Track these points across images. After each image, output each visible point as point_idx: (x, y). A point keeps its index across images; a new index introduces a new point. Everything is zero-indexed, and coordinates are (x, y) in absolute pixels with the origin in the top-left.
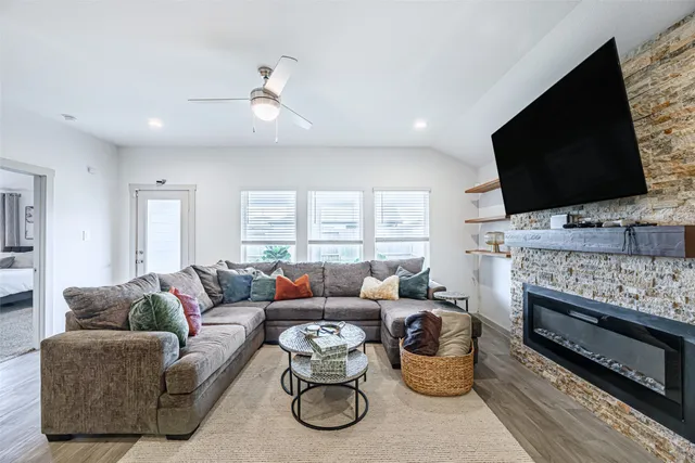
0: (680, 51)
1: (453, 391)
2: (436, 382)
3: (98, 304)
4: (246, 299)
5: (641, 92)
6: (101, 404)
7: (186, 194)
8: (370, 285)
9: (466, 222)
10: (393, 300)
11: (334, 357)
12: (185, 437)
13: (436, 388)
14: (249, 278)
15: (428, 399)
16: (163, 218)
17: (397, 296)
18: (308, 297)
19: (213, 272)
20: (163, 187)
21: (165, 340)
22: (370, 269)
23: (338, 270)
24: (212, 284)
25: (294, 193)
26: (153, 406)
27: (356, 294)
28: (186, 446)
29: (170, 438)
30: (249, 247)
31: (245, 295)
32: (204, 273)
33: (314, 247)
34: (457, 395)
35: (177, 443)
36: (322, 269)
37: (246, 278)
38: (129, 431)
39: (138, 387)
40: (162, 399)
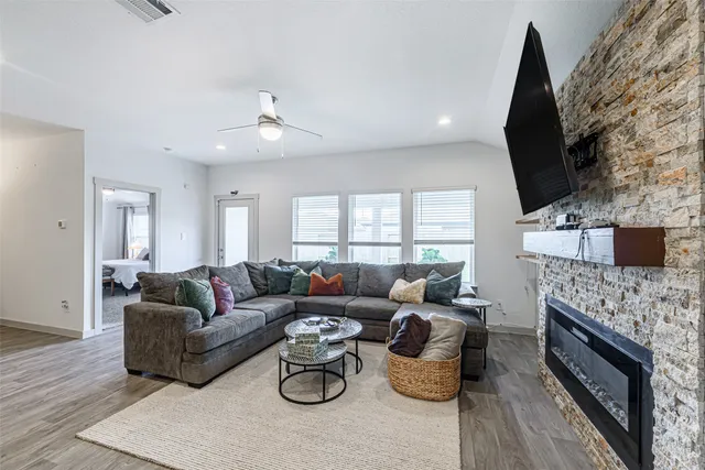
0: (643, 13)
1: (426, 394)
2: (410, 382)
3: (157, 284)
4: (286, 292)
5: (616, 67)
6: (152, 353)
7: (252, 201)
8: (400, 287)
9: (517, 222)
10: (417, 303)
11: (307, 342)
12: (199, 386)
13: (411, 388)
14: (291, 275)
15: (402, 397)
16: (236, 223)
17: (421, 300)
18: (340, 294)
19: (262, 267)
20: (236, 197)
21: (188, 313)
22: (405, 272)
23: (371, 271)
24: (258, 277)
25: (337, 197)
26: (178, 359)
27: (385, 295)
28: (197, 392)
29: (191, 385)
30: (299, 247)
31: (285, 289)
32: (253, 268)
33: (356, 248)
34: (433, 400)
35: (193, 389)
36: (357, 270)
37: (288, 274)
38: (166, 375)
39: (171, 344)
40: (184, 356)
